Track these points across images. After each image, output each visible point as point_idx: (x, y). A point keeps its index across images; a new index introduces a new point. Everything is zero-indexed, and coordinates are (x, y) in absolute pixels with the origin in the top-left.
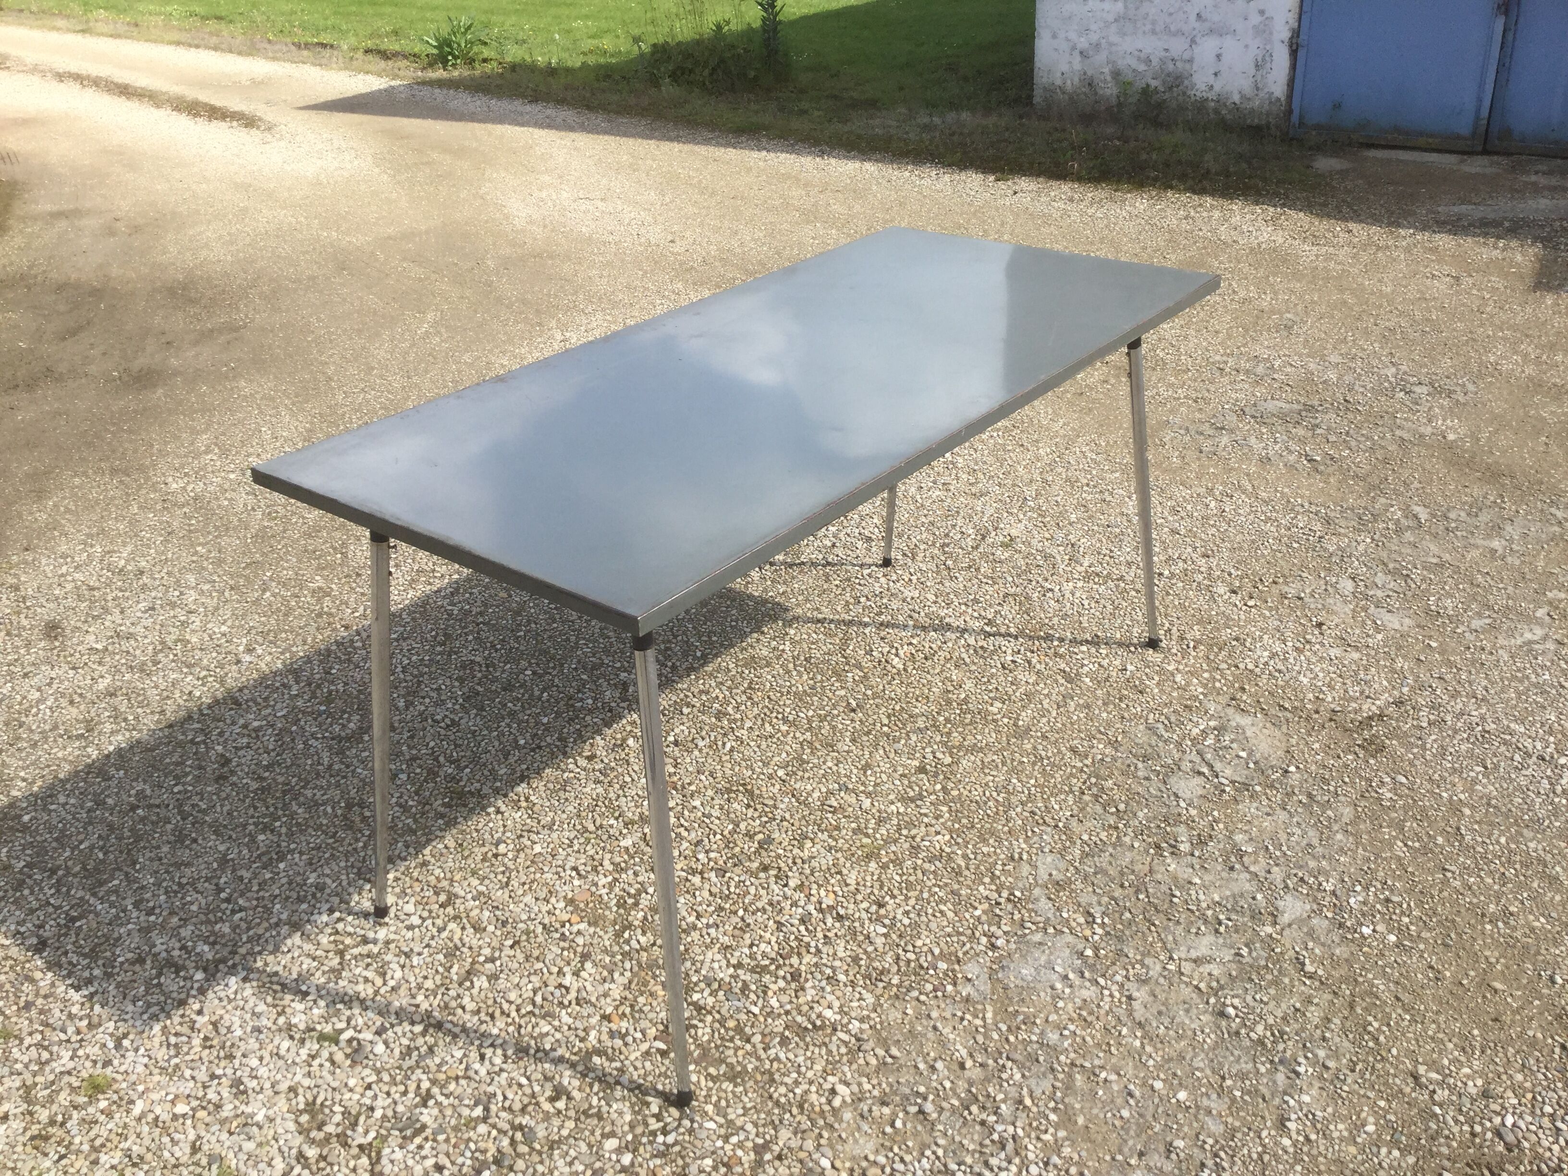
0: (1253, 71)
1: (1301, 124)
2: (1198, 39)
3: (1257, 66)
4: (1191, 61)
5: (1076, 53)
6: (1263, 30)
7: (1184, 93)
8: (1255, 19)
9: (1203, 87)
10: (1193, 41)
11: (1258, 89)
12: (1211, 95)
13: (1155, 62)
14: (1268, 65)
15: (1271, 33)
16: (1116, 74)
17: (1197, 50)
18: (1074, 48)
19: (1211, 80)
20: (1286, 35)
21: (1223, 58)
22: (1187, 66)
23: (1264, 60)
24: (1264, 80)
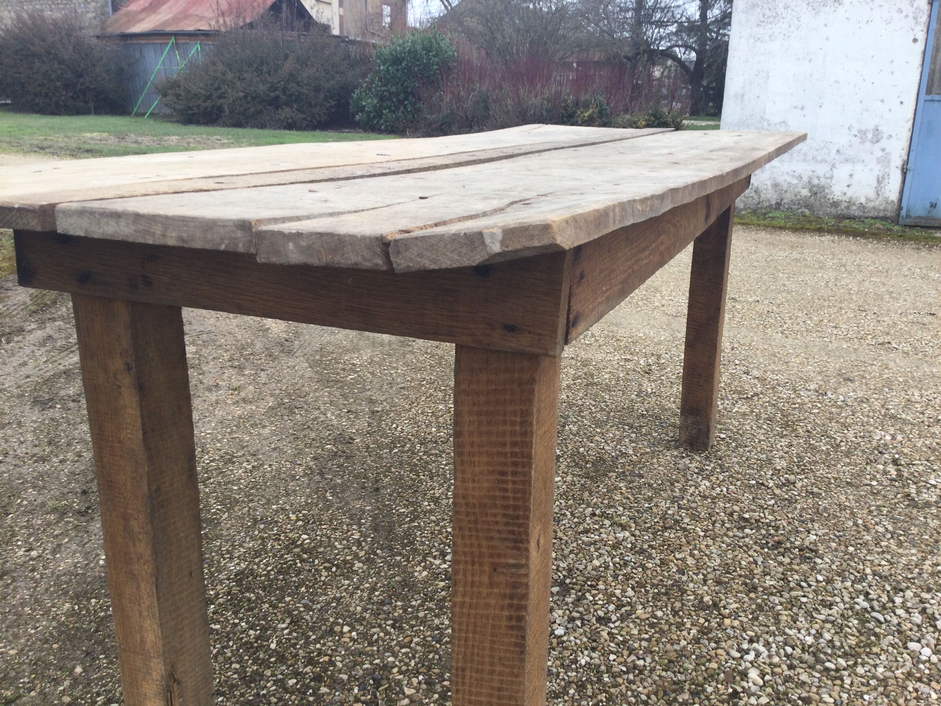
0: (875, 184)
1: (908, 216)
2: (837, 165)
3: (879, 182)
4: (831, 178)
6: (885, 160)
7: (825, 197)
8: (879, 154)
9: (839, 194)
10: (833, 166)
11: (878, 195)
12: (844, 198)
13: (805, 179)
14: (886, 181)
15: (889, 162)
16: (776, 185)
17: (835, 171)
19: (845, 189)
20: (899, 163)
21: (854, 176)
22: (829, 181)
23: (883, 178)
24: (883, 190)
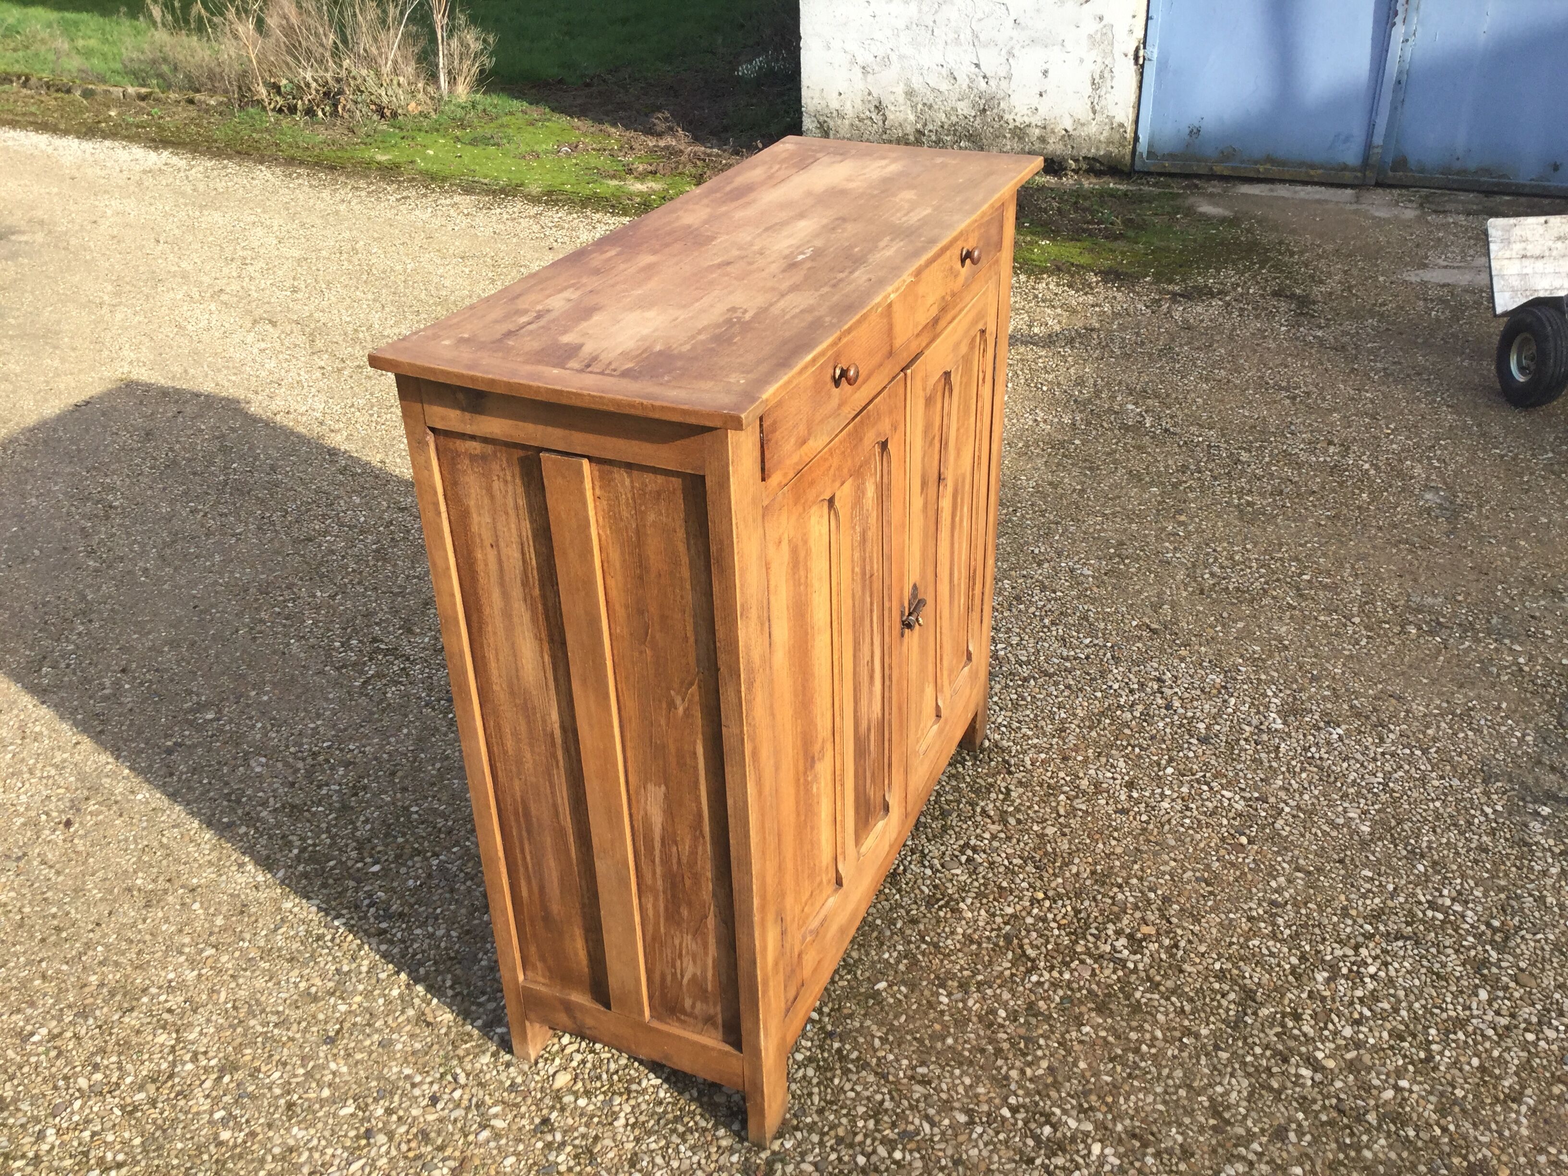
0: (1089, 90)
1: (1150, 154)
2: (1015, 52)
3: (1094, 85)
4: (1009, 77)
5: (857, 70)
6: (1103, 40)
7: (1001, 118)
8: (1091, 27)
9: (1025, 112)
10: (1010, 54)
11: (1095, 112)
12: (1036, 120)
13: (963, 81)
14: (1109, 84)
15: (1112, 44)
16: (911, 94)
17: (1015, 64)
18: (854, 61)
19: (1035, 101)
20: (1129, 45)
21: (1050, 75)
22: (1004, 84)
23: (1102, 77)
24: (1103, 102)
